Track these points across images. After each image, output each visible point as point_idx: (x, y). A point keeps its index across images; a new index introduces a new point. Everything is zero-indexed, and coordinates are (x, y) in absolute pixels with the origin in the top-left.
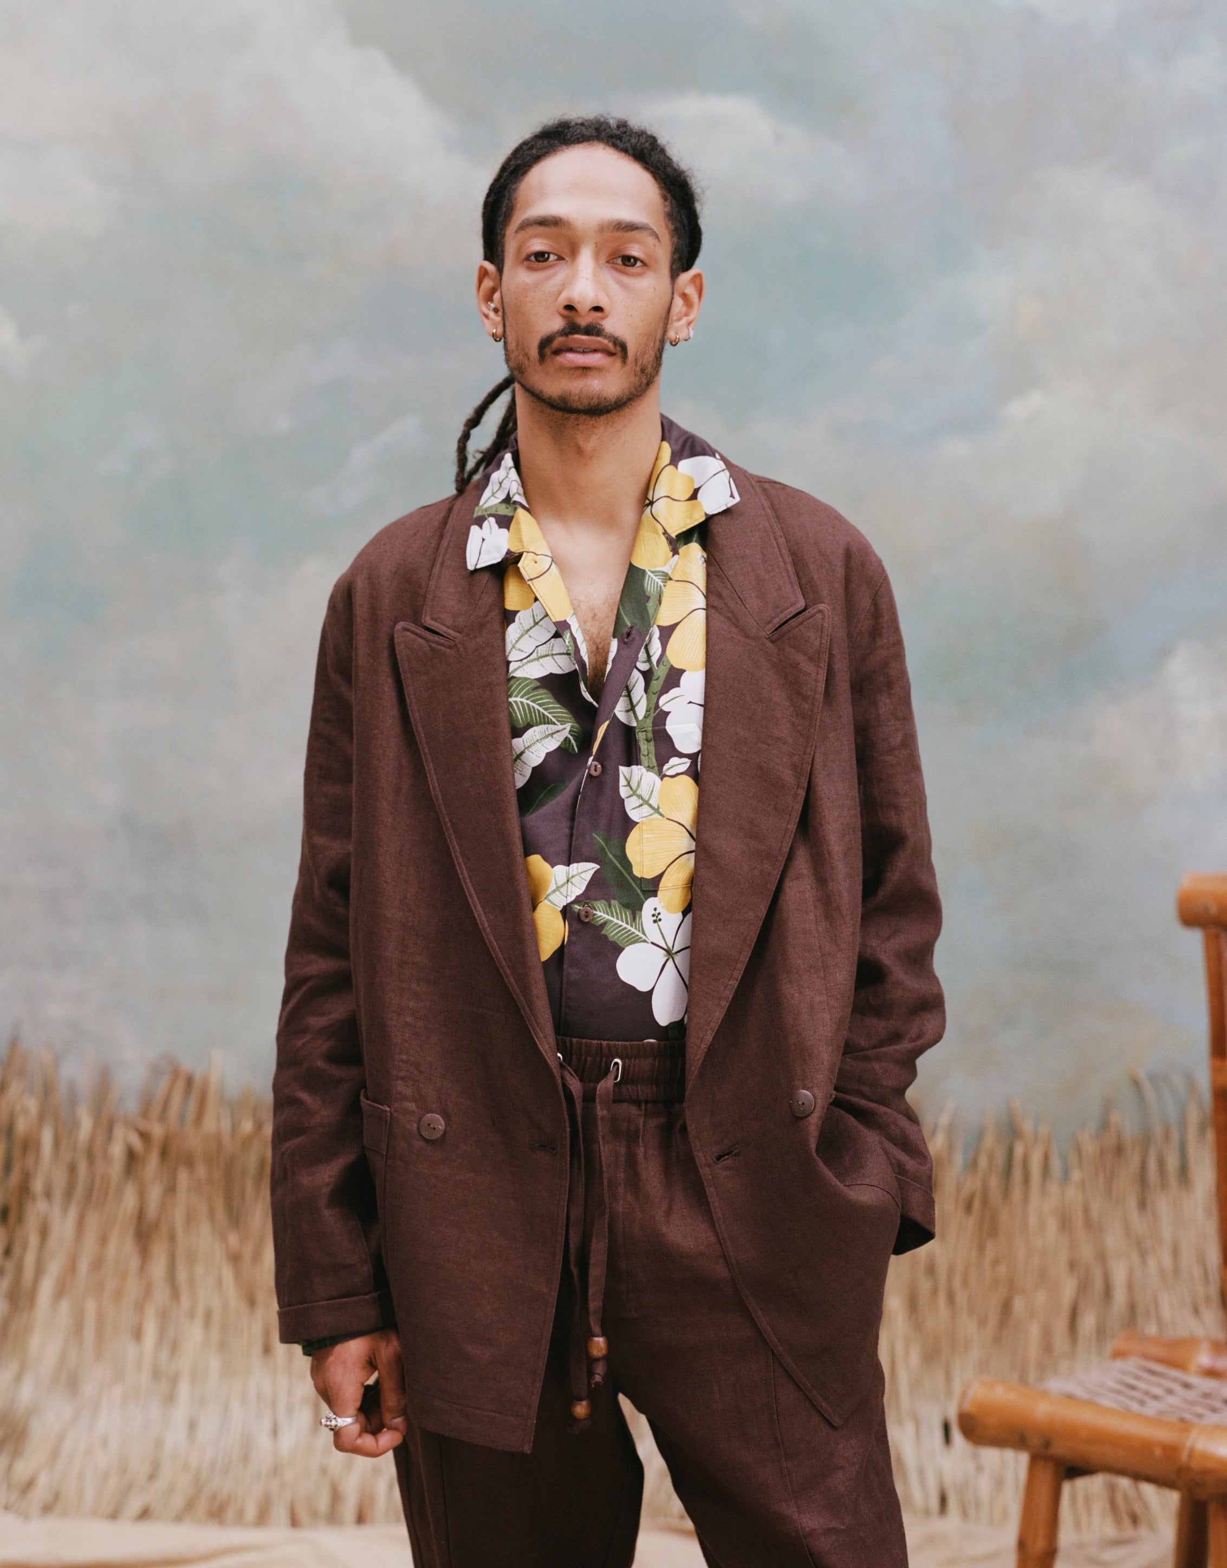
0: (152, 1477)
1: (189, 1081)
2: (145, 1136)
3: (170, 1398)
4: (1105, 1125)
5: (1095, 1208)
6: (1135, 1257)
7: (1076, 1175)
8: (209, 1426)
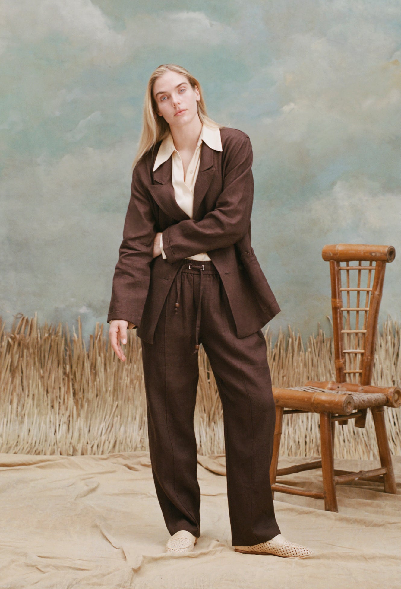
0: (17, 445)
1: (27, 321)
2: (13, 339)
3: (22, 422)
4: (318, 334)
5: (315, 360)
6: (328, 375)
7: (309, 350)
8: (34, 432)
